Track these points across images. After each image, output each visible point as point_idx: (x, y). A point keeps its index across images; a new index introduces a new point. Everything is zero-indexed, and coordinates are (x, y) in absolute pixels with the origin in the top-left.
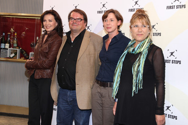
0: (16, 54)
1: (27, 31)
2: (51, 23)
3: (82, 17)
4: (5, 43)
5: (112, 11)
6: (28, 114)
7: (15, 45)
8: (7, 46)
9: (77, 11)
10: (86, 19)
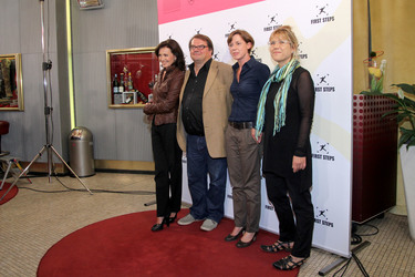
0: (132, 98)
1: (143, 69)
2: (167, 58)
3: (205, 44)
4: (118, 86)
5: (238, 32)
6: (153, 169)
7: (131, 88)
8: (121, 89)
9: (199, 36)
10: (210, 46)
